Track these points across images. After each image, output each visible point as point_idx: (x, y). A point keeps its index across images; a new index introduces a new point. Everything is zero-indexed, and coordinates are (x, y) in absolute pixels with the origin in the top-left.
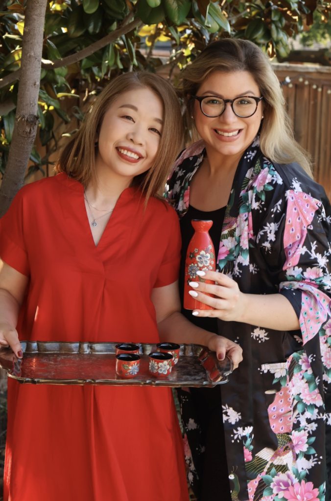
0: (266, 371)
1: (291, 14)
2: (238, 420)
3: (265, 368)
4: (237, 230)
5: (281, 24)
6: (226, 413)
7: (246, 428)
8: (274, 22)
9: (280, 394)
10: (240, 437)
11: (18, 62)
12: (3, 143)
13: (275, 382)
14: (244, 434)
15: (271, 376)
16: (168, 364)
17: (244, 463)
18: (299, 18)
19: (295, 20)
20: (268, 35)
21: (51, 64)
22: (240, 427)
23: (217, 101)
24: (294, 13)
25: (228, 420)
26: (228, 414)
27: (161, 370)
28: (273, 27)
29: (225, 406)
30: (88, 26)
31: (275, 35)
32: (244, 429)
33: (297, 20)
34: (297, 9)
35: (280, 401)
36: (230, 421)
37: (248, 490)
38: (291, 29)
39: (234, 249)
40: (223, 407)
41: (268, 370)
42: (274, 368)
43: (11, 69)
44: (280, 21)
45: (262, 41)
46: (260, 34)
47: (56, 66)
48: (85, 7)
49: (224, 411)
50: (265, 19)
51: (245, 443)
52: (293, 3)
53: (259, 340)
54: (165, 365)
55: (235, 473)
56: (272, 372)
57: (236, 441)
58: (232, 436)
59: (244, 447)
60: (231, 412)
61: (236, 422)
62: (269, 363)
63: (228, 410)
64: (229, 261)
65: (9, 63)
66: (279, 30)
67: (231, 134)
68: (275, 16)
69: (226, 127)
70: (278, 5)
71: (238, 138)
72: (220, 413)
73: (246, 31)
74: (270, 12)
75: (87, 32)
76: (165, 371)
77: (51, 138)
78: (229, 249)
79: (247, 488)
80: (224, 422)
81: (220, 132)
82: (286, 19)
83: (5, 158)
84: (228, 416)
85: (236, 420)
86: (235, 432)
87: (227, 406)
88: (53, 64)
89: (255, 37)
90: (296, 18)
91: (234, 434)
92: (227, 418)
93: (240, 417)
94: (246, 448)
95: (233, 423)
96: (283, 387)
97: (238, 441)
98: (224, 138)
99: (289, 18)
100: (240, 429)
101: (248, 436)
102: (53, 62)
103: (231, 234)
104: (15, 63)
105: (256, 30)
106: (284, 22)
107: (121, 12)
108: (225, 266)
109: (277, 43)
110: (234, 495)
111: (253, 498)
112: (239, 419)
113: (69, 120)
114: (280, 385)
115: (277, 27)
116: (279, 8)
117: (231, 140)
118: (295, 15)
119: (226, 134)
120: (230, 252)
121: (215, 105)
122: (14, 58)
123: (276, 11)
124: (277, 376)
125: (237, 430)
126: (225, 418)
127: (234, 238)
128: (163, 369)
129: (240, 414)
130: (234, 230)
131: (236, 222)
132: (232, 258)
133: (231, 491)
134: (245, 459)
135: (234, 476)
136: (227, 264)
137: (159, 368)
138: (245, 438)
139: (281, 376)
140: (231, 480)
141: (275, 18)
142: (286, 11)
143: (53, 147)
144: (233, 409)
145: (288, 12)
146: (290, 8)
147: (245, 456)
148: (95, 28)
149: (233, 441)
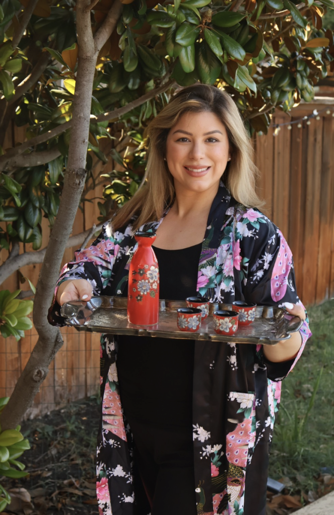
0: (233, 399)
1: (315, 64)
2: (207, 438)
3: (233, 396)
4: (217, 259)
5: (306, 73)
6: (196, 432)
7: (215, 446)
8: (299, 72)
9: (241, 425)
10: (208, 454)
11: (64, 115)
12: (46, 184)
13: (239, 411)
14: (212, 451)
15: (237, 404)
16: (230, 322)
17: (211, 477)
18: (322, 68)
19: (319, 69)
20: (293, 83)
21: (95, 119)
22: (209, 445)
23: (187, 139)
24: (318, 63)
25: (197, 438)
26: (198, 433)
27: (222, 327)
28: (298, 76)
29: (196, 425)
30: (128, 82)
31: (300, 83)
32: (212, 447)
33: (321, 69)
34: (320, 59)
35: (240, 432)
36: (199, 439)
37: (213, 502)
38: (315, 77)
39: (214, 277)
40: (194, 426)
41: (236, 399)
42: (242, 397)
43: (58, 122)
44: (305, 70)
45: (288, 89)
46: (285, 83)
47: (99, 120)
48: (126, 66)
49: (194, 430)
50: (291, 69)
51: (213, 459)
52: (316, 54)
53: (233, 368)
54: (226, 323)
55: (201, 487)
56: (239, 401)
57: (204, 458)
58: (201, 453)
59: (212, 464)
60: (201, 431)
61: (205, 441)
62: (238, 391)
63: (198, 429)
64: (210, 289)
65: (56, 116)
66: (304, 78)
67: (200, 170)
68: (300, 66)
69: (195, 164)
70: (303, 55)
71: (206, 174)
72: (191, 431)
73: (273, 79)
74: (295, 62)
75: (127, 88)
76: (226, 328)
77: (90, 177)
78: (208, 278)
79: (212, 501)
80: (194, 440)
81: (190, 169)
82: (310, 68)
83: (48, 197)
84: (198, 434)
85: (205, 438)
86: (204, 449)
87: (197, 425)
88: (96, 118)
89: (281, 85)
90: (320, 67)
91: (203, 452)
92: (197, 436)
93: (210, 436)
94: (213, 464)
95: (203, 441)
96: (245, 419)
97: (206, 458)
98: (194, 174)
99: (313, 68)
100: (209, 447)
101: (216, 453)
102: (97, 116)
103: (212, 263)
104: (62, 116)
105: (282, 79)
106: (309, 70)
107: (157, 70)
108: (206, 294)
109: (302, 90)
110: (200, 506)
111: (217, 510)
112: (209, 438)
113: (107, 160)
114: (244, 417)
115: (302, 76)
116: (305, 57)
117: (199, 176)
118: (319, 65)
119: (195, 170)
120: (210, 281)
121: (185, 143)
122: (61, 111)
123: (302, 61)
124: (243, 406)
125: (206, 448)
126: (195, 436)
127: (214, 268)
128: (225, 327)
129: (209, 433)
130: (215, 259)
131: (216, 252)
132: (213, 286)
133: (197, 504)
134: (212, 475)
135: (201, 490)
136: (207, 291)
137: (220, 325)
138: (212, 455)
139: (247, 407)
140: (197, 493)
141: (300, 68)
142: (311, 60)
143: (91, 184)
144: (204, 428)
145: (313, 62)
146: (314, 58)
147: (212, 472)
148: (134, 85)
149: (201, 458)
